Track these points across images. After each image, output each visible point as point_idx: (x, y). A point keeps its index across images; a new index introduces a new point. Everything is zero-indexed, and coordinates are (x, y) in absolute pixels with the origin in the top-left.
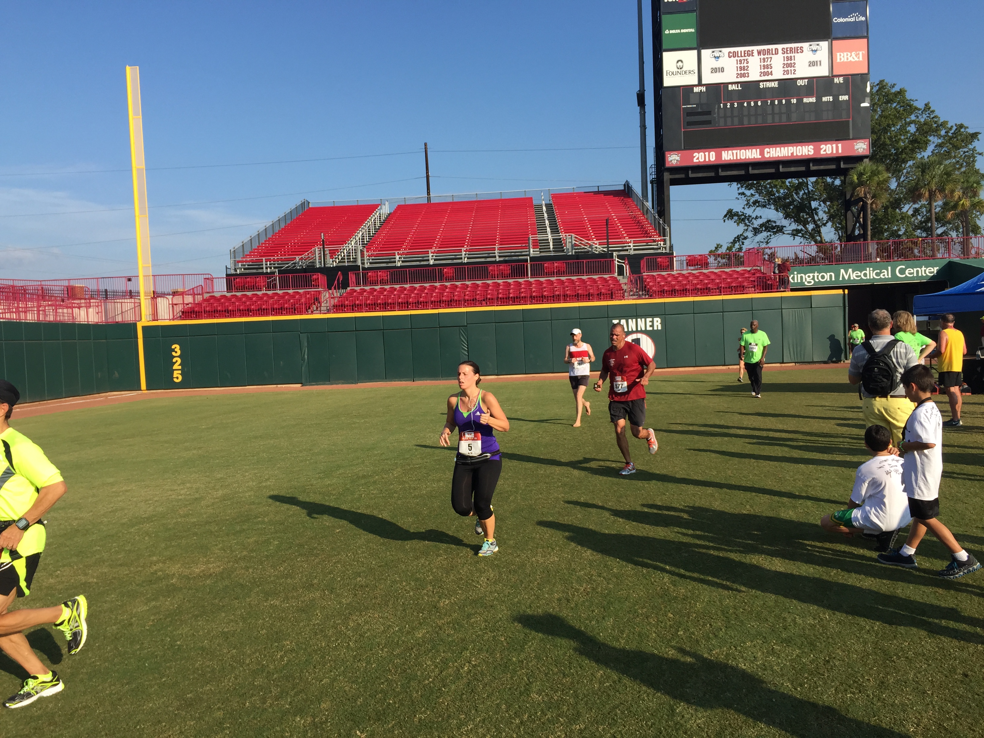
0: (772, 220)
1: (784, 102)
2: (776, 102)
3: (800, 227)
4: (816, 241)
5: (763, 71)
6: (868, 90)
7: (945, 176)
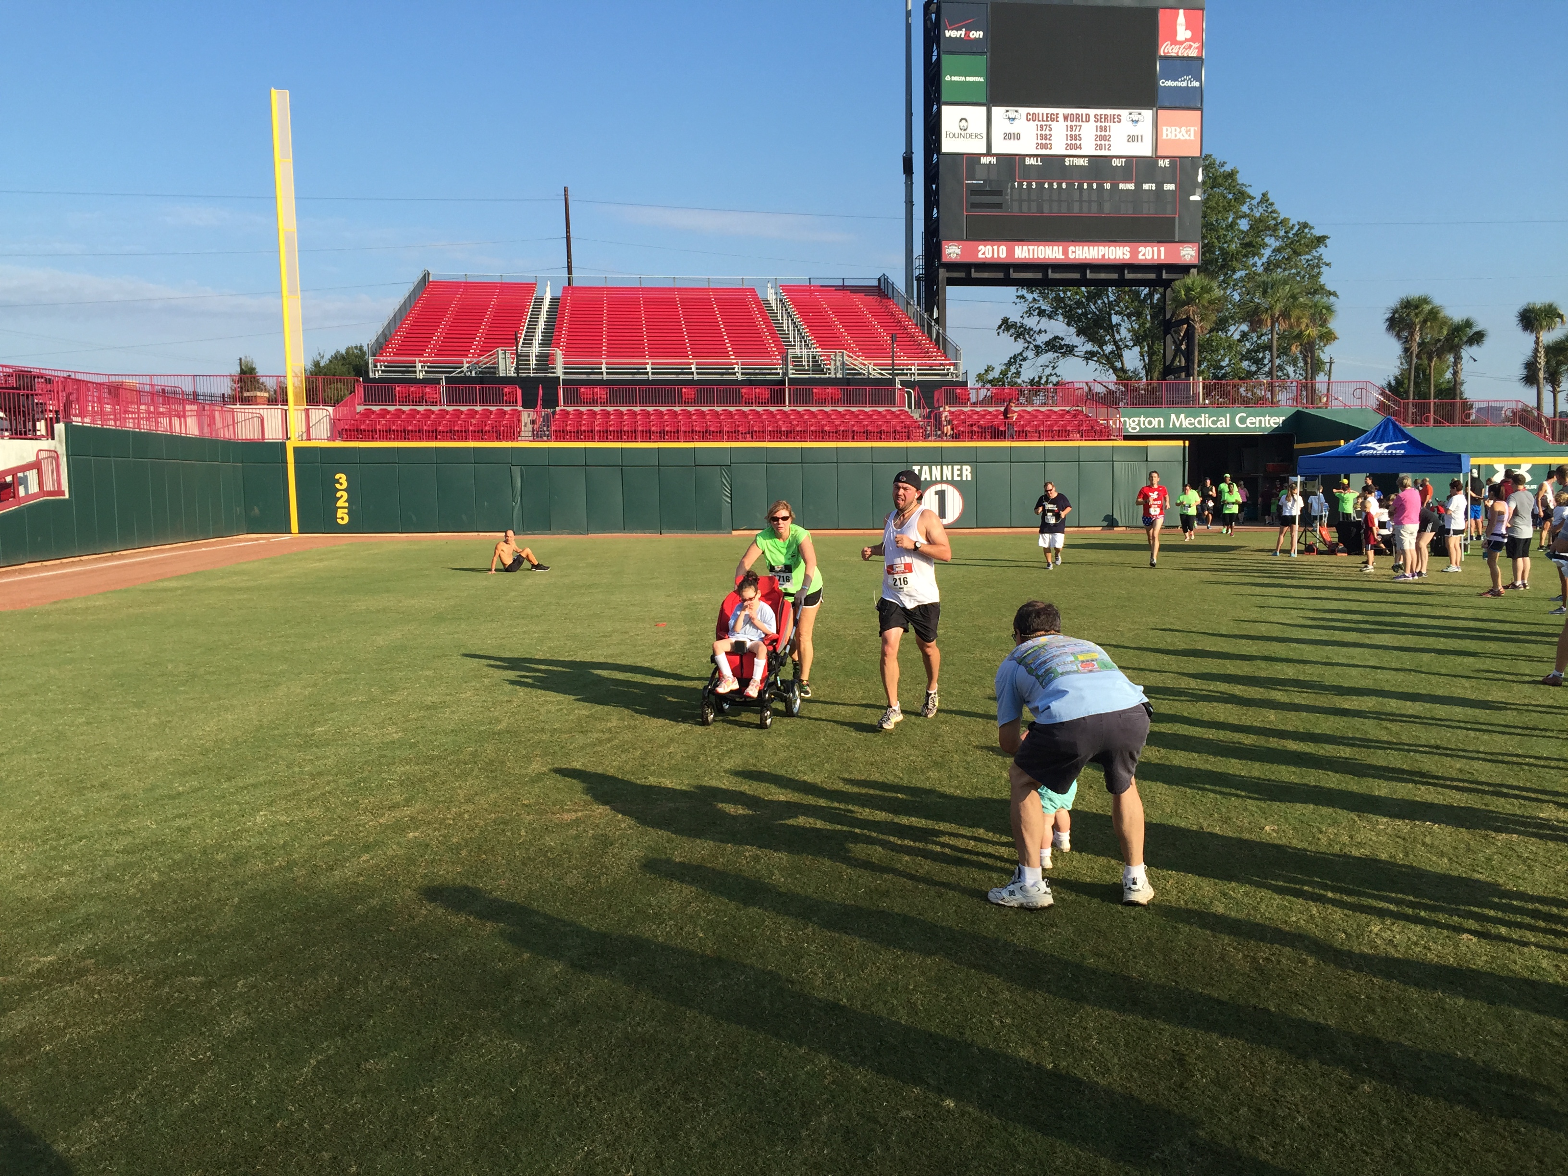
0: (1060, 335)
1: (1095, 186)
2: (1085, 186)
3: (1096, 349)
4: (1115, 370)
5: (1069, 142)
6: (1200, 178)
7: (1291, 300)
